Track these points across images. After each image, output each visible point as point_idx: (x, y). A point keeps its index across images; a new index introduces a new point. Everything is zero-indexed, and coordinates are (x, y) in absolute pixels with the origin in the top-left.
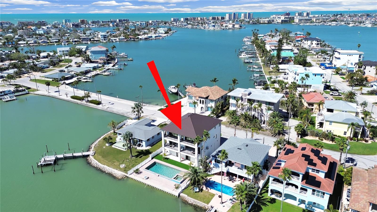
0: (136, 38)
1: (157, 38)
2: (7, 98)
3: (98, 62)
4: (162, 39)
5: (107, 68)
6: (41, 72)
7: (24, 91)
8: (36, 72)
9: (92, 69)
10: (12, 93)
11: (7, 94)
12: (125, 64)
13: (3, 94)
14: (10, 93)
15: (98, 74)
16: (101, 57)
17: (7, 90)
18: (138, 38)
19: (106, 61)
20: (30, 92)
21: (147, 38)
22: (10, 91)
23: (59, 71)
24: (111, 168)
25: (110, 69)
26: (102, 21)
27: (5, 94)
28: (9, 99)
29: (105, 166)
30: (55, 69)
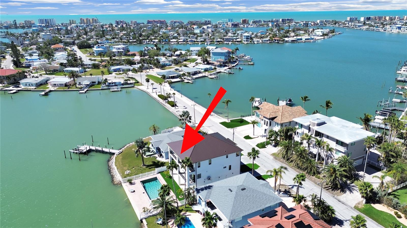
0: (282, 40)
1: (307, 41)
2: (115, 89)
3: (214, 64)
4: (312, 42)
5: (219, 71)
6: (161, 69)
7: (132, 84)
8: (157, 68)
9: (203, 70)
10: (121, 85)
11: (117, 85)
12: (240, 68)
13: (114, 84)
14: (119, 85)
15: (205, 76)
16: (219, 60)
17: (118, 81)
18: (284, 40)
19: (222, 63)
20: (135, 86)
21: (294, 41)
22: (120, 83)
23: (175, 70)
24: (118, 171)
25: (221, 72)
26: (264, 21)
27: (116, 85)
28: (116, 90)
29: (116, 168)
30: (175, 68)
